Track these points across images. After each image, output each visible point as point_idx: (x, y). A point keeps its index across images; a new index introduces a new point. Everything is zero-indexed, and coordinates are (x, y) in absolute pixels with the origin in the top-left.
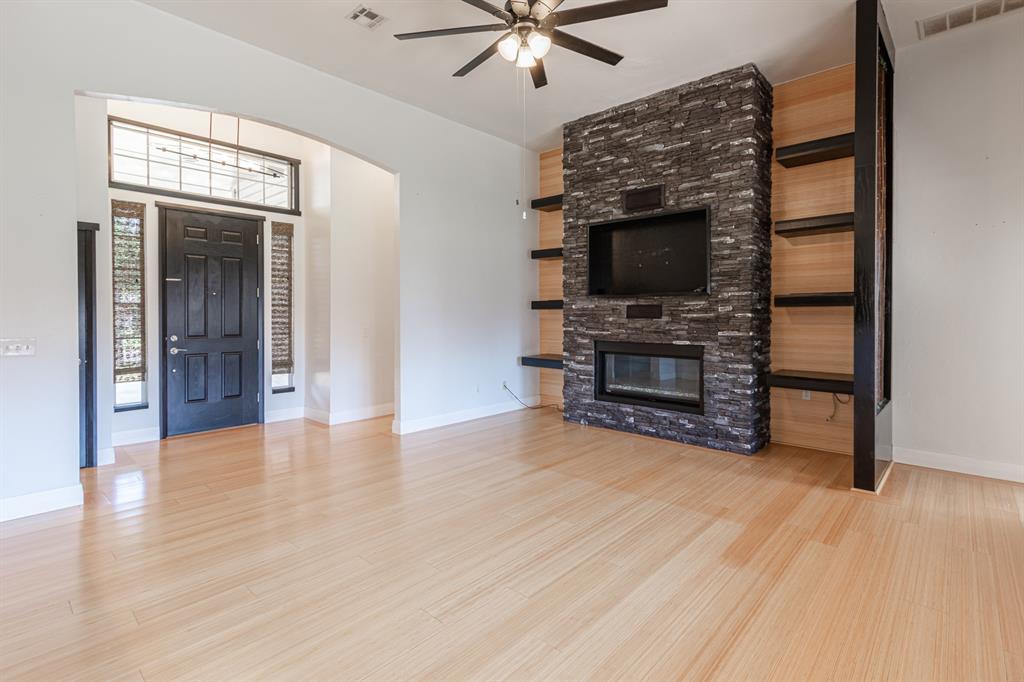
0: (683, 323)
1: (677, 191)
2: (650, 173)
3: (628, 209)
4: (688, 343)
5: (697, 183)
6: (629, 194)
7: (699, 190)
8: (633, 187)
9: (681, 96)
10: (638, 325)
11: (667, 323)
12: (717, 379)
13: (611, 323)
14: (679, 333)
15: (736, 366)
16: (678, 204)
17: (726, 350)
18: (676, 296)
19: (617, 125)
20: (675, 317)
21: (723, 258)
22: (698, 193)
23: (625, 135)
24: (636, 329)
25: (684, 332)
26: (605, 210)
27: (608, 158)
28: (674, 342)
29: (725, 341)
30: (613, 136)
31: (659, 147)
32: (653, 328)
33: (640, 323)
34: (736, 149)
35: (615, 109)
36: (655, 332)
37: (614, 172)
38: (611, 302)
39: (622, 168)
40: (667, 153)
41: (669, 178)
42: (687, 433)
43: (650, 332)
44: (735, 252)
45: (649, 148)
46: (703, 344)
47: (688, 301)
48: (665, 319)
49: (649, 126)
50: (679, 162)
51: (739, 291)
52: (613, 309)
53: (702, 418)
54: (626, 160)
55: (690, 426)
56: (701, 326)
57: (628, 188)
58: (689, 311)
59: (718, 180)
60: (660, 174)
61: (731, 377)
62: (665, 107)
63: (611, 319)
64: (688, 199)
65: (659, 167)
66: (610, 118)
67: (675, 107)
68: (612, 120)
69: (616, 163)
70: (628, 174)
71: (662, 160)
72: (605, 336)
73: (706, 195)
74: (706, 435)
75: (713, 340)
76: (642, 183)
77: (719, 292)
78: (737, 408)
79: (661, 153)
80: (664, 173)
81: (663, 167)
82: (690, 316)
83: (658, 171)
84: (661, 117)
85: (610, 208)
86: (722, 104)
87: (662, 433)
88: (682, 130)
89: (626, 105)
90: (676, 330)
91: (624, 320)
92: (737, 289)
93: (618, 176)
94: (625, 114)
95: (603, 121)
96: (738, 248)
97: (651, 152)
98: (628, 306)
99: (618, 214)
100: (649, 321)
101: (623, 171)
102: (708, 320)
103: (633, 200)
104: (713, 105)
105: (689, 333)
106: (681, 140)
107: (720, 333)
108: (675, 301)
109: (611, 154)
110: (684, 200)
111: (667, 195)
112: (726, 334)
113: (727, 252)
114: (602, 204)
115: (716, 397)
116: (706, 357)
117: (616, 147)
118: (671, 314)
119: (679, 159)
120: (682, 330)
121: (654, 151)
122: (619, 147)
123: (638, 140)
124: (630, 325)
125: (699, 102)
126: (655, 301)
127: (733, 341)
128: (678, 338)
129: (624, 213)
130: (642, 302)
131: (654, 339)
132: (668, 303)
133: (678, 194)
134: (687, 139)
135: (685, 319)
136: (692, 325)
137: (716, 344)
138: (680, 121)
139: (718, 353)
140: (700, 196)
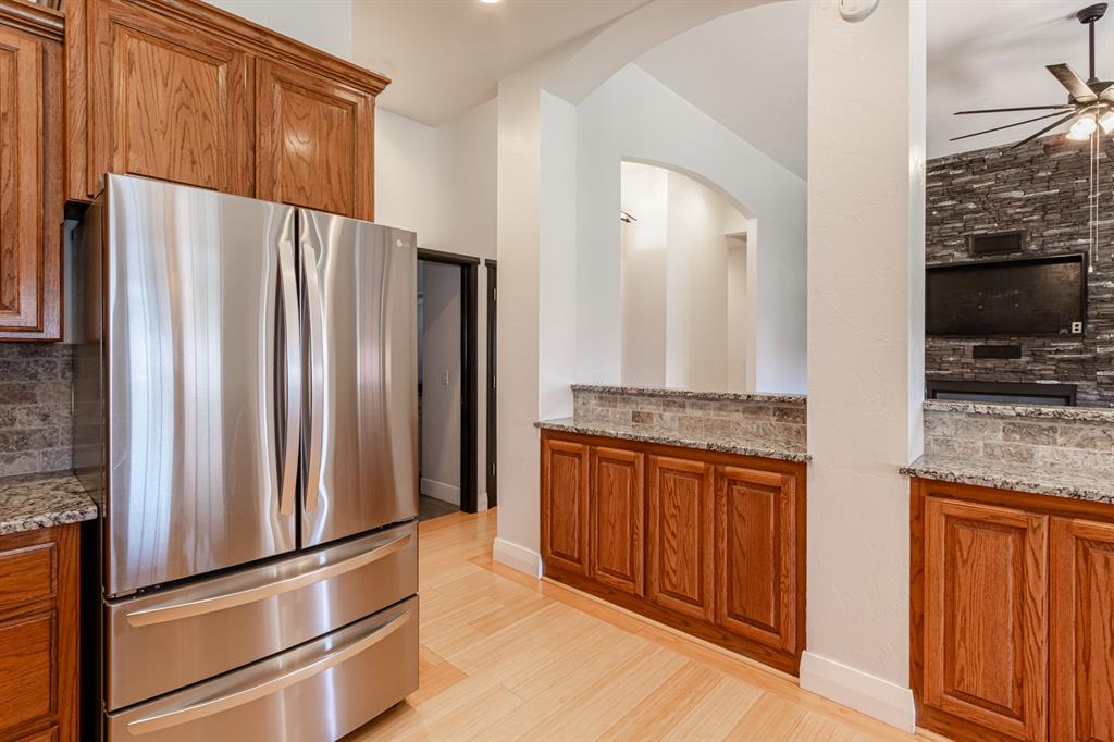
0: (1049, 363)
1: (1042, 236)
2: (1005, 218)
3: (978, 252)
4: (1056, 382)
6: (978, 238)
7: (1071, 236)
8: (983, 231)
9: (1046, 147)
10: (989, 365)
11: (1028, 363)
13: (951, 363)
14: (1043, 372)
16: (1042, 249)
17: (1107, 389)
18: (1039, 338)
19: (960, 172)
20: (1037, 357)
21: (1103, 301)
22: (1071, 239)
23: (970, 181)
24: (986, 369)
25: (1051, 372)
26: (945, 253)
27: (950, 203)
28: (1038, 382)
29: (1106, 381)
30: (953, 182)
31: (1018, 194)
32: (1008, 368)
33: (990, 364)
35: (959, 157)
36: (1012, 372)
37: (957, 215)
38: (951, 343)
39: (967, 213)
40: (1028, 200)
41: (1032, 224)
43: (1006, 372)
45: (1004, 195)
46: (1076, 383)
47: (1056, 342)
48: (1024, 359)
49: (1001, 174)
50: (1045, 209)
52: (954, 350)
54: (972, 206)
56: (1074, 366)
57: (975, 233)
58: (1057, 352)
60: (1019, 220)
62: (1024, 155)
63: (951, 359)
64: (1056, 244)
65: (1018, 213)
66: (952, 164)
67: (1038, 156)
68: (954, 166)
69: (957, 208)
70: (975, 219)
71: (1021, 207)
72: (943, 376)
73: (1080, 241)
75: (1087, 379)
76: (994, 228)
77: (1098, 334)
79: (1020, 200)
80: (1024, 219)
81: (1023, 214)
82: (1059, 356)
83: (1016, 216)
84: (1022, 165)
85: (951, 251)
86: (1101, 155)
88: (1049, 179)
89: (972, 152)
90: (1040, 370)
91: (971, 361)
93: (961, 220)
94: (971, 162)
95: (944, 167)
97: (1005, 199)
98: (975, 347)
99: (960, 257)
100: (1004, 361)
101: (969, 216)
102: (1083, 361)
103: (982, 244)
104: (1089, 156)
105: (1055, 371)
106: (1048, 188)
107: (1099, 373)
108: (1039, 342)
109: (953, 199)
110: (1050, 245)
111: (1028, 239)
112: (1107, 373)
113: (1108, 296)
114: (939, 247)
116: (1080, 395)
117: (959, 193)
118: (1033, 354)
119: (1044, 207)
120: (1045, 370)
121: (1010, 198)
122: (965, 193)
123: (989, 187)
124: (978, 365)
125: (1070, 153)
126: (1014, 341)
128: (1042, 377)
129: (972, 257)
130: (993, 343)
131: (1012, 378)
132: (1027, 344)
133: (1042, 239)
134: (1055, 187)
135: (1052, 359)
136: (1061, 365)
137: (1093, 384)
138: (1045, 170)
139: (1096, 392)
140: (1073, 242)
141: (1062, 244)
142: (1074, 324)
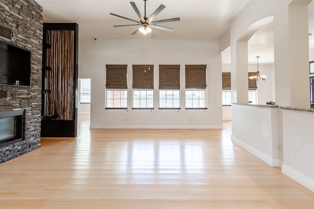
0: (17, 100)
1: (17, 36)
4: (20, 109)
5: (24, 38)
7: (26, 42)
11: (10, 100)
12: (31, 122)
14: (16, 105)
15: (37, 115)
16: (16, 43)
17: (34, 110)
18: (14, 87)
20: (14, 97)
21: (34, 74)
22: (26, 43)
25: (18, 104)
28: (14, 110)
29: (34, 107)
31: (7, 8)
32: (2, 103)
34: (39, 34)
36: (3, 105)
40: (11, 14)
41: (13, 28)
42: (18, 152)
43: (1, 105)
44: (37, 72)
46: (26, 109)
47: (20, 90)
48: (9, 98)
50: (18, 24)
51: (38, 87)
53: (24, 142)
55: (20, 147)
56: (26, 101)
58: (21, 94)
59: (32, 42)
60: (7, 22)
61: (36, 120)
64: (21, 43)
65: (7, 18)
71: (9, 16)
73: (29, 46)
74: (26, 148)
77: (32, 87)
78: (37, 131)
79: (8, 12)
80: (10, 24)
81: (10, 20)
82: (21, 96)
83: (7, 20)
86: (34, 13)
87: (5, 159)
88: (19, 10)
90: (15, 104)
92: (38, 86)
96: (38, 71)
97: (2, 7)
102: (28, 99)
104: (31, 10)
105: (20, 104)
106: (19, 14)
107: (32, 104)
108: (14, 89)
110: (19, 42)
112: (34, 103)
113: (35, 72)
115: (30, 130)
116: (27, 114)
118: (12, 96)
119: (17, 22)
120: (17, 103)
121: (4, 8)
125: (26, 4)
127: (36, 106)
128: (16, 107)
131: (4, 109)
132: (9, 90)
133: (16, 38)
134: (22, 16)
135: (19, 98)
136: (22, 101)
137: (30, 108)
138: (18, 4)
139: (31, 112)
140: (27, 45)
141: (23, 44)
142: (17, 81)
